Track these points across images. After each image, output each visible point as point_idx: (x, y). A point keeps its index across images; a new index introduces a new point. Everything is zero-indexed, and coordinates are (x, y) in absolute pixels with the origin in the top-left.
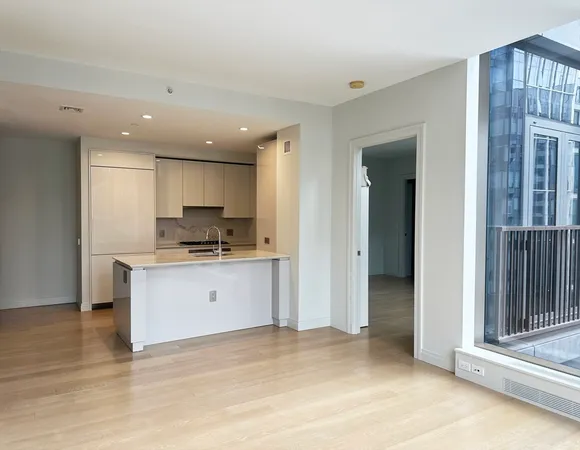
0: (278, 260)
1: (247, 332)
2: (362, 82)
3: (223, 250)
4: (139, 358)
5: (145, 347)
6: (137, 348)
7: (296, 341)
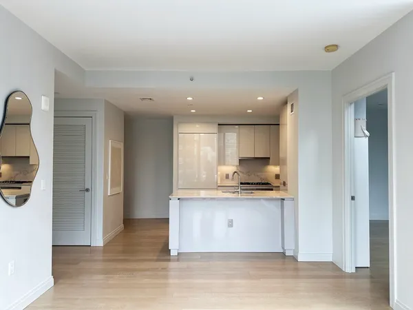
0: (283, 199)
1: (262, 255)
2: (337, 46)
3: (241, 189)
4: (174, 261)
5: (178, 253)
6: (174, 253)
7: (296, 269)
